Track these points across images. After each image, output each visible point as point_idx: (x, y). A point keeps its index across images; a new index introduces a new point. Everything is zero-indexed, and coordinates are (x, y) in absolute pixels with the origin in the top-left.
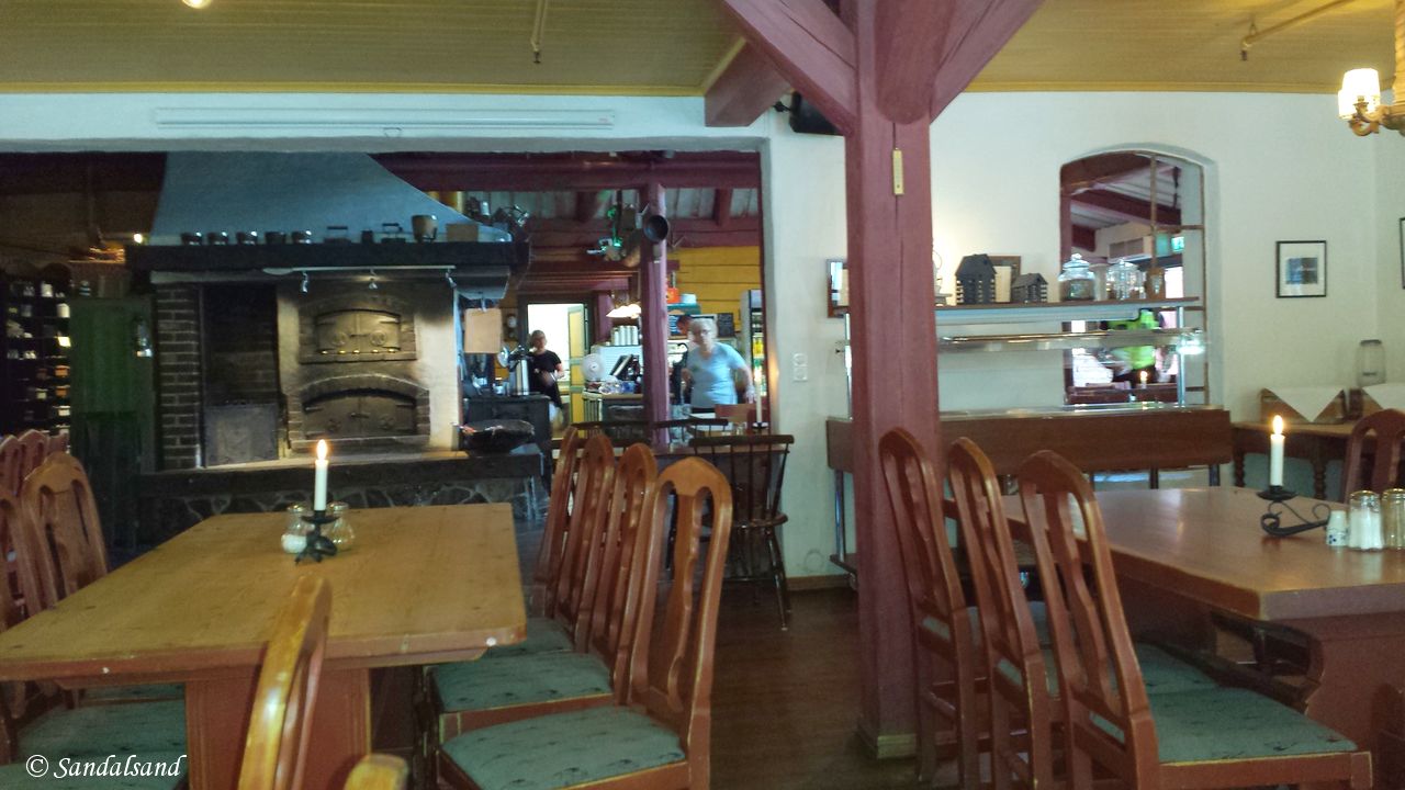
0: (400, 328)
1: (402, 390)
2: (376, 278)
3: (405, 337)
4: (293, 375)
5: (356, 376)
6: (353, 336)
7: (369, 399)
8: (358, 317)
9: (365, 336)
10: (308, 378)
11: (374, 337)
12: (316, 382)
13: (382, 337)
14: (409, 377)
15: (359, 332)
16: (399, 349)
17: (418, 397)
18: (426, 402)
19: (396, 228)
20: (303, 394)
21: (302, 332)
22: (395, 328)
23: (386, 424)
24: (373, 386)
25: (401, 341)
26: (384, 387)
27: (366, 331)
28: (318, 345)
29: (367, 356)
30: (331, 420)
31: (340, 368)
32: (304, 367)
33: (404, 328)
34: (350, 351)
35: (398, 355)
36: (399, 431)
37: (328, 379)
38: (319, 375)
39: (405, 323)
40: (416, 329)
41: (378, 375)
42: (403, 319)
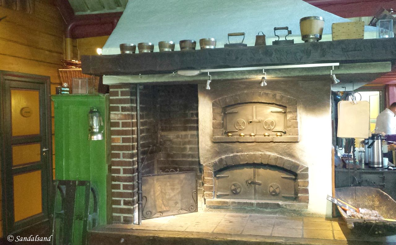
0: (286, 116)
1: (286, 166)
2: (267, 77)
3: (289, 124)
4: (208, 151)
5: (252, 153)
6: (251, 122)
7: (261, 171)
8: (255, 108)
9: (259, 122)
10: (218, 153)
11: (266, 123)
12: (223, 157)
13: (272, 123)
14: (292, 156)
15: (255, 119)
16: (285, 133)
17: (298, 172)
18: (306, 176)
19: (286, 32)
20: (215, 165)
21: (214, 118)
22: (282, 116)
23: (274, 191)
24: (265, 162)
25: (286, 127)
26: (273, 163)
27: (260, 118)
28: (226, 129)
29: (260, 138)
30: (234, 185)
31: (241, 146)
32: (216, 145)
33: (289, 116)
34: (248, 133)
35: (284, 138)
36: (284, 197)
37: (232, 155)
38: (225, 152)
39: (290, 112)
40: (298, 118)
41: (268, 153)
42: (288, 110)
